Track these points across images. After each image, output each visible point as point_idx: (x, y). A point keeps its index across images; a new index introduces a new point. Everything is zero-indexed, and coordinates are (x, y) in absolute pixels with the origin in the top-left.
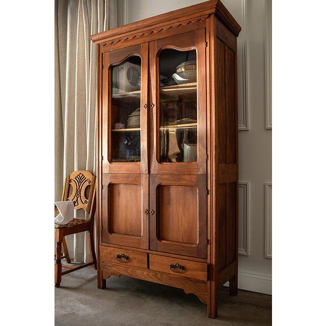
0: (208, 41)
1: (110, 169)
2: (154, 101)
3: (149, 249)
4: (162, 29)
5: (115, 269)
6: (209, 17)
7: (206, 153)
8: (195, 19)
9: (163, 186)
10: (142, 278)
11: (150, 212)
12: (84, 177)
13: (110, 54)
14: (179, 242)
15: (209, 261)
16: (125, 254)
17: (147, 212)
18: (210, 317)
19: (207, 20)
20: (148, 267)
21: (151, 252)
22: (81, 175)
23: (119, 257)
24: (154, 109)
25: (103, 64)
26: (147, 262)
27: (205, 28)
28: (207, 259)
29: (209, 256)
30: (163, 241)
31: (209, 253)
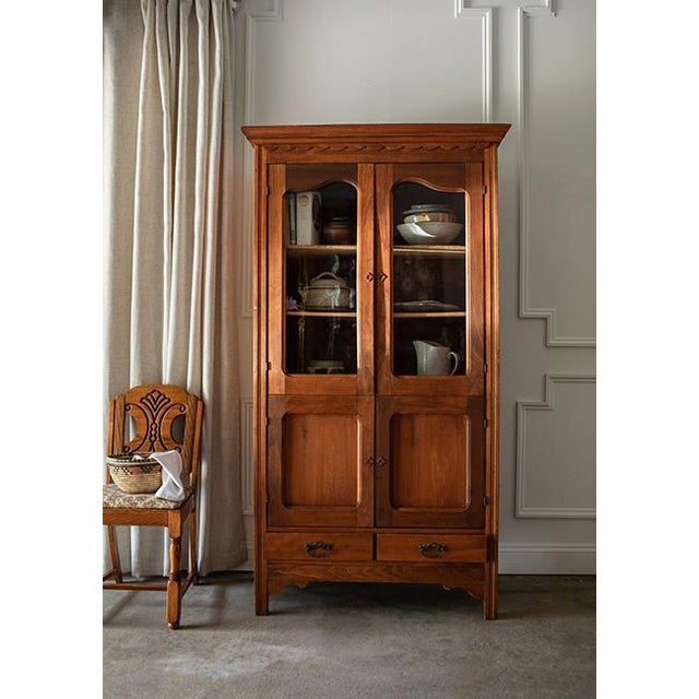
0: (487, 183)
1: (287, 387)
2: (386, 269)
3: (375, 526)
4: (404, 147)
5: (298, 572)
6: (489, 146)
7: (482, 362)
8: (466, 145)
9: (402, 415)
10: (360, 578)
11: (378, 461)
12: (165, 398)
13: (287, 169)
14: (431, 507)
15: (487, 531)
16: (326, 542)
17: (372, 462)
18: (488, 618)
19: (486, 150)
20: (375, 558)
21: (380, 530)
22: (155, 395)
23: (311, 548)
24: (387, 283)
25: (271, 184)
26: (372, 548)
27: (483, 163)
28: (484, 528)
29: (487, 524)
30: (402, 509)
31: (487, 518)
